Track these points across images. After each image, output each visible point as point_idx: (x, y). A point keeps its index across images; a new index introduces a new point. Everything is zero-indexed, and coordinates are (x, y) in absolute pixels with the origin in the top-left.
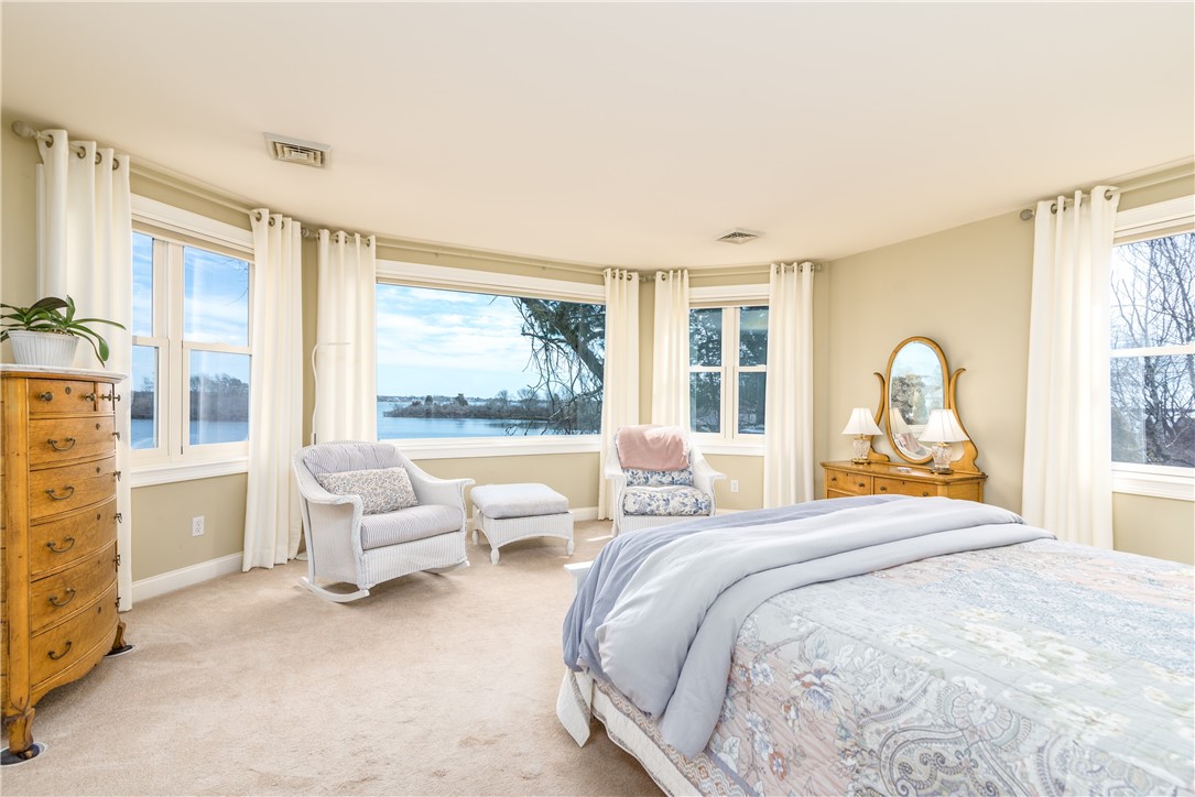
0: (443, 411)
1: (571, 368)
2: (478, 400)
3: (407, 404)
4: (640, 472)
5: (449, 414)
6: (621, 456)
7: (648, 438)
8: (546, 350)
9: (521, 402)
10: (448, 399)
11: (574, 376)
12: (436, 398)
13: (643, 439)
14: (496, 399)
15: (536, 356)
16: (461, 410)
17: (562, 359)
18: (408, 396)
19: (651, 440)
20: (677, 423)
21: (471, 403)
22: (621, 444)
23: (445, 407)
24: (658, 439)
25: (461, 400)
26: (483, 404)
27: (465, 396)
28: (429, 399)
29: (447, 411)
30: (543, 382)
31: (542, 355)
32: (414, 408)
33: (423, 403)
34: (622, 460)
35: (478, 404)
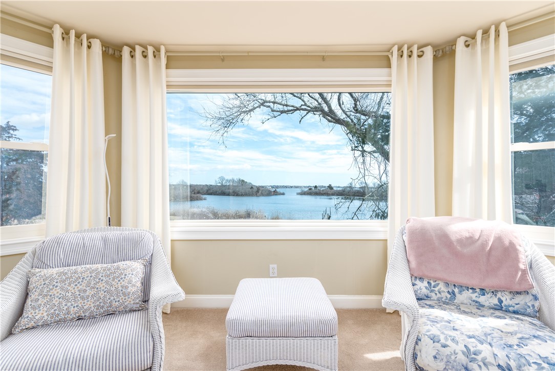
0: (322, 192)
1: (379, 167)
2: (339, 187)
3: (306, 190)
4: (441, 286)
5: (325, 194)
6: (411, 259)
7: (453, 238)
8: (363, 156)
9: (360, 188)
10: (325, 187)
11: (382, 172)
12: (320, 186)
13: (444, 238)
14: (347, 187)
15: (356, 160)
16: (330, 192)
17: (374, 161)
18: (308, 186)
19: (460, 241)
20: (492, 216)
21: (335, 189)
22: (411, 241)
23: (323, 190)
24: (470, 240)
25: (330, 187)
26: (341, 189)
27: (332, 185)
28: (316, 187)
29: (324, 192)
30: (361, 176)
31: (360, 159)
32: (309, 191)
33: (313, 189)
34: (413, 264)
35: (339, 189)
